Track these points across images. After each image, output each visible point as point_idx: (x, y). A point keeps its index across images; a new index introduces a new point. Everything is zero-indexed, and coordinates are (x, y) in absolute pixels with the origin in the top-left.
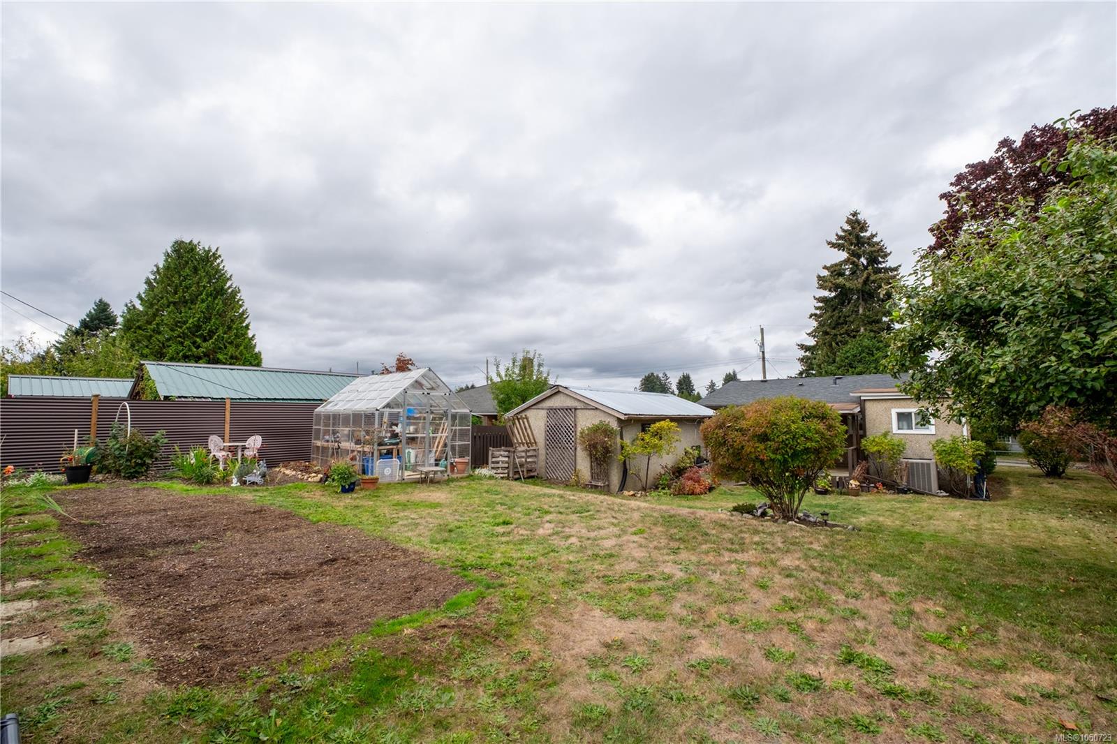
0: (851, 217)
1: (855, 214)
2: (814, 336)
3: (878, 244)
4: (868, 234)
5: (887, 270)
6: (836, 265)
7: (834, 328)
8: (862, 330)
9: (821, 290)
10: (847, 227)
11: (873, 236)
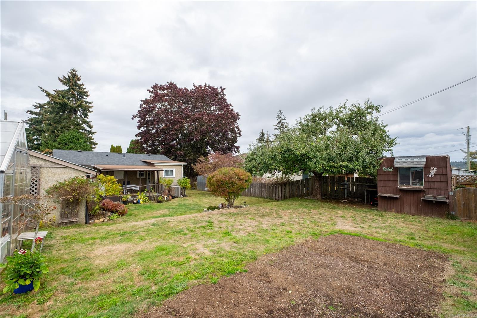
1: (74, 71)
2: (27, 123)
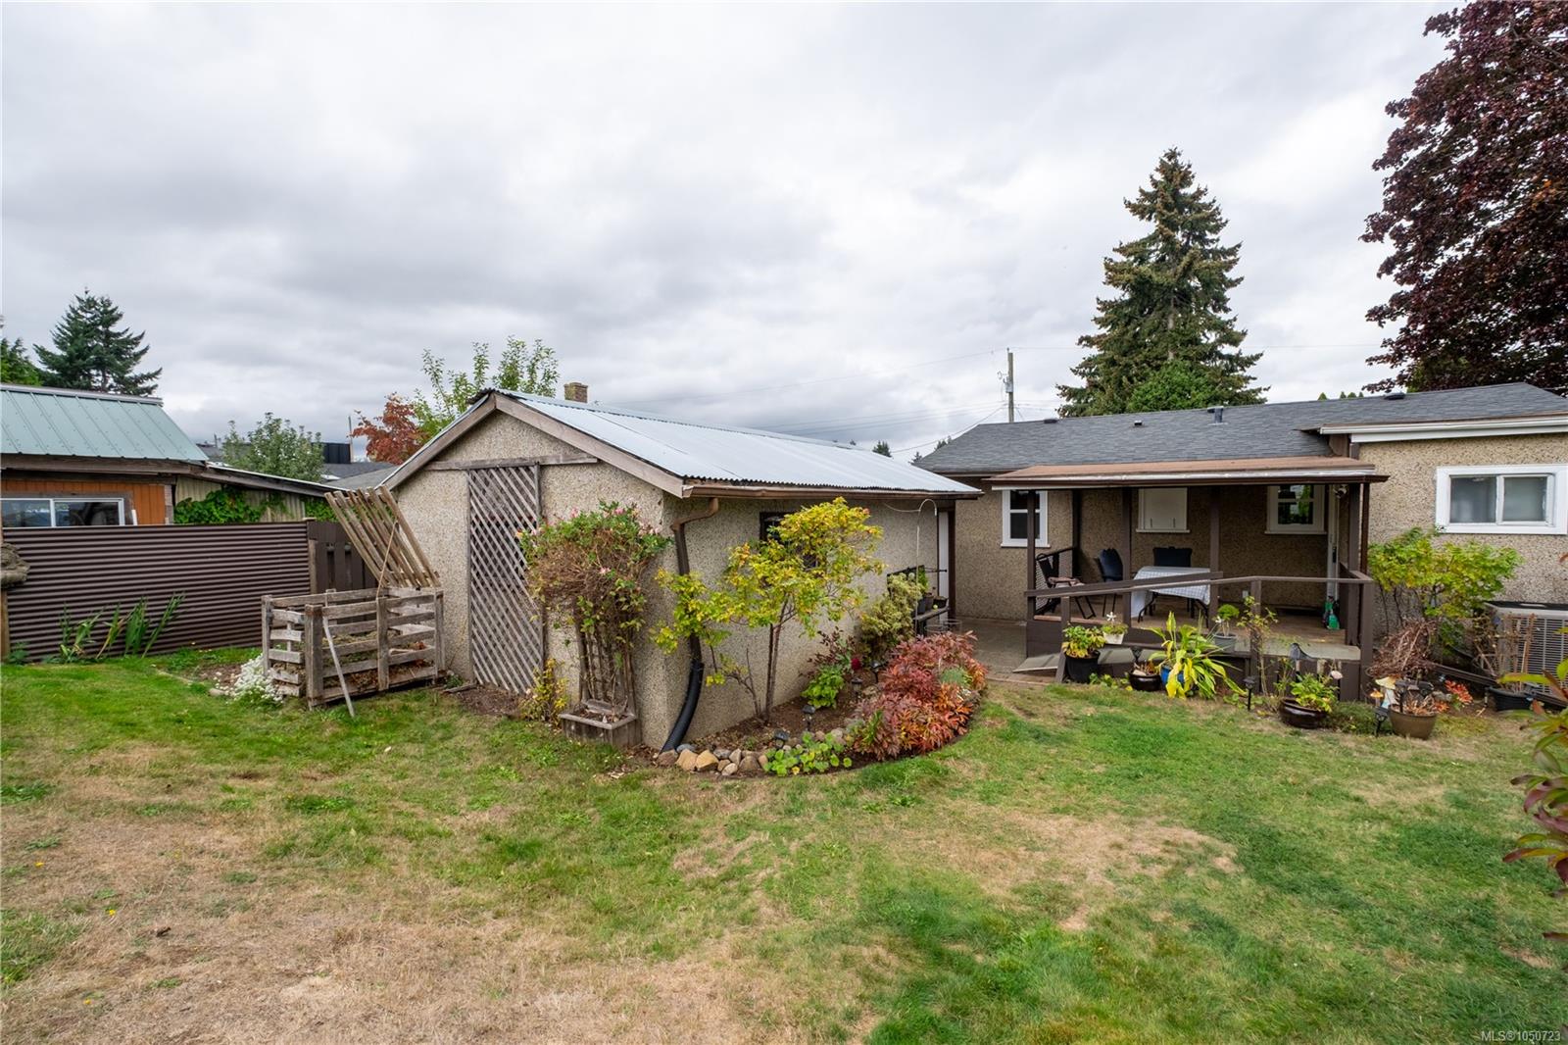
0: (1166, 159)
1: (1172, 155)
2: (1083, 374)
3: (1208, 206)
4: (1190, 190)
5: (1217, 253)
6: (1137, 244)
7: (1125, 354)
8: (1171, 356)
9: (1111, 286)
10: (1159, 177)
11: (1200, 193)
